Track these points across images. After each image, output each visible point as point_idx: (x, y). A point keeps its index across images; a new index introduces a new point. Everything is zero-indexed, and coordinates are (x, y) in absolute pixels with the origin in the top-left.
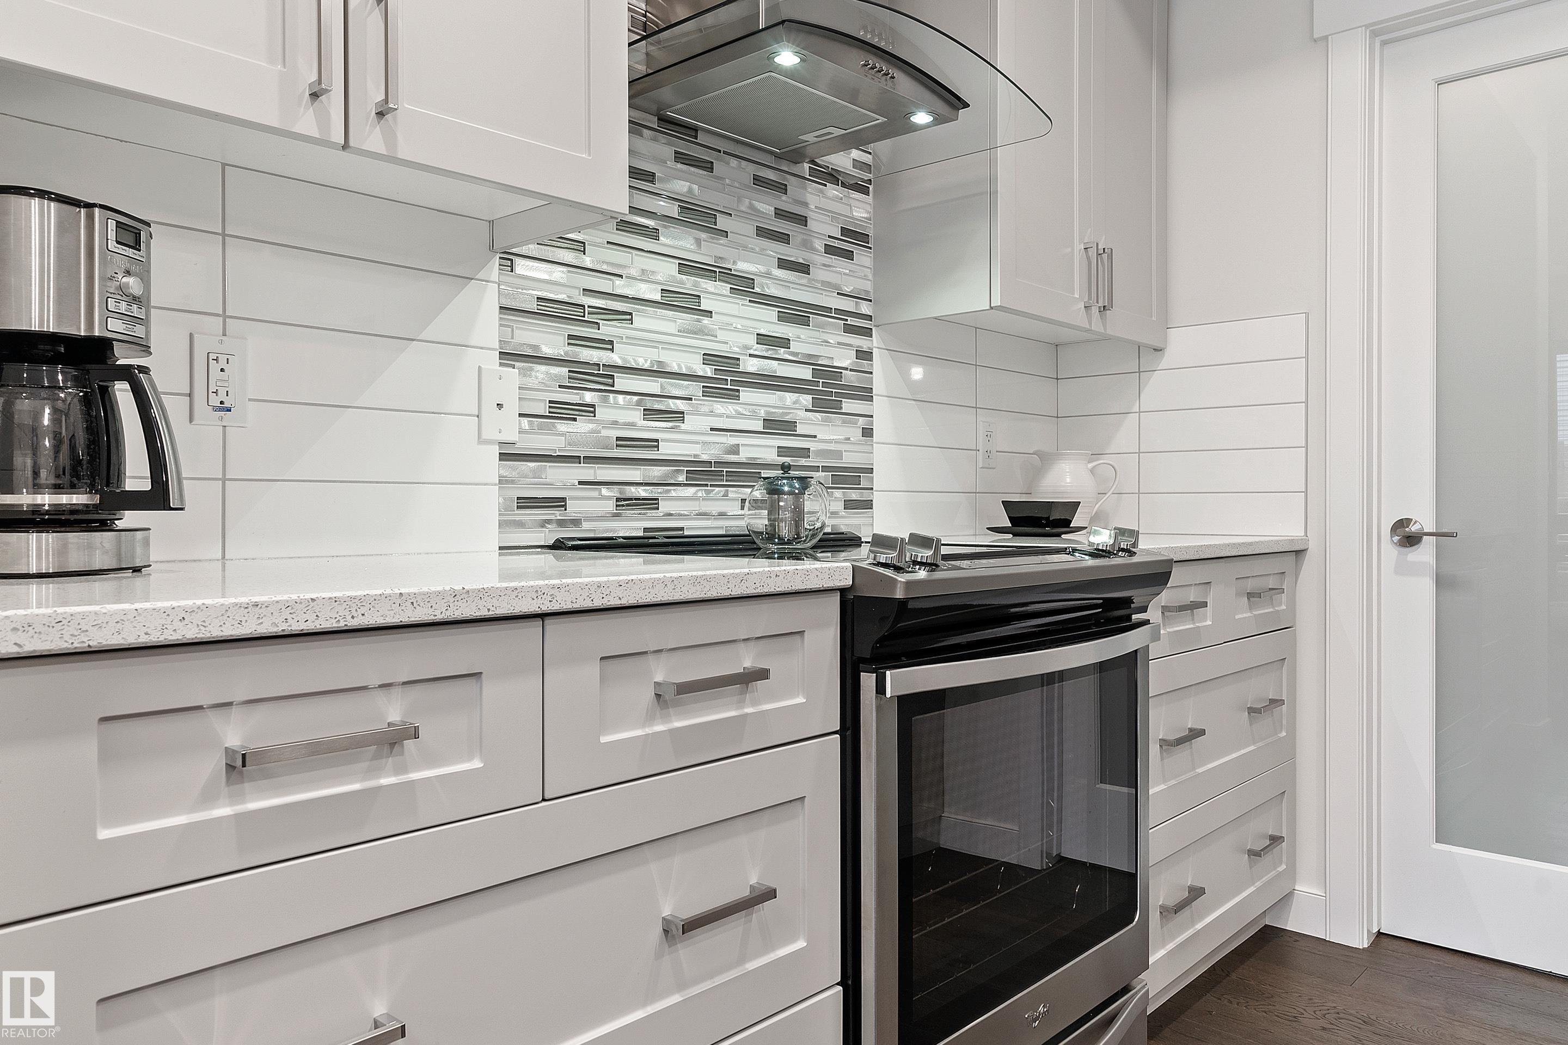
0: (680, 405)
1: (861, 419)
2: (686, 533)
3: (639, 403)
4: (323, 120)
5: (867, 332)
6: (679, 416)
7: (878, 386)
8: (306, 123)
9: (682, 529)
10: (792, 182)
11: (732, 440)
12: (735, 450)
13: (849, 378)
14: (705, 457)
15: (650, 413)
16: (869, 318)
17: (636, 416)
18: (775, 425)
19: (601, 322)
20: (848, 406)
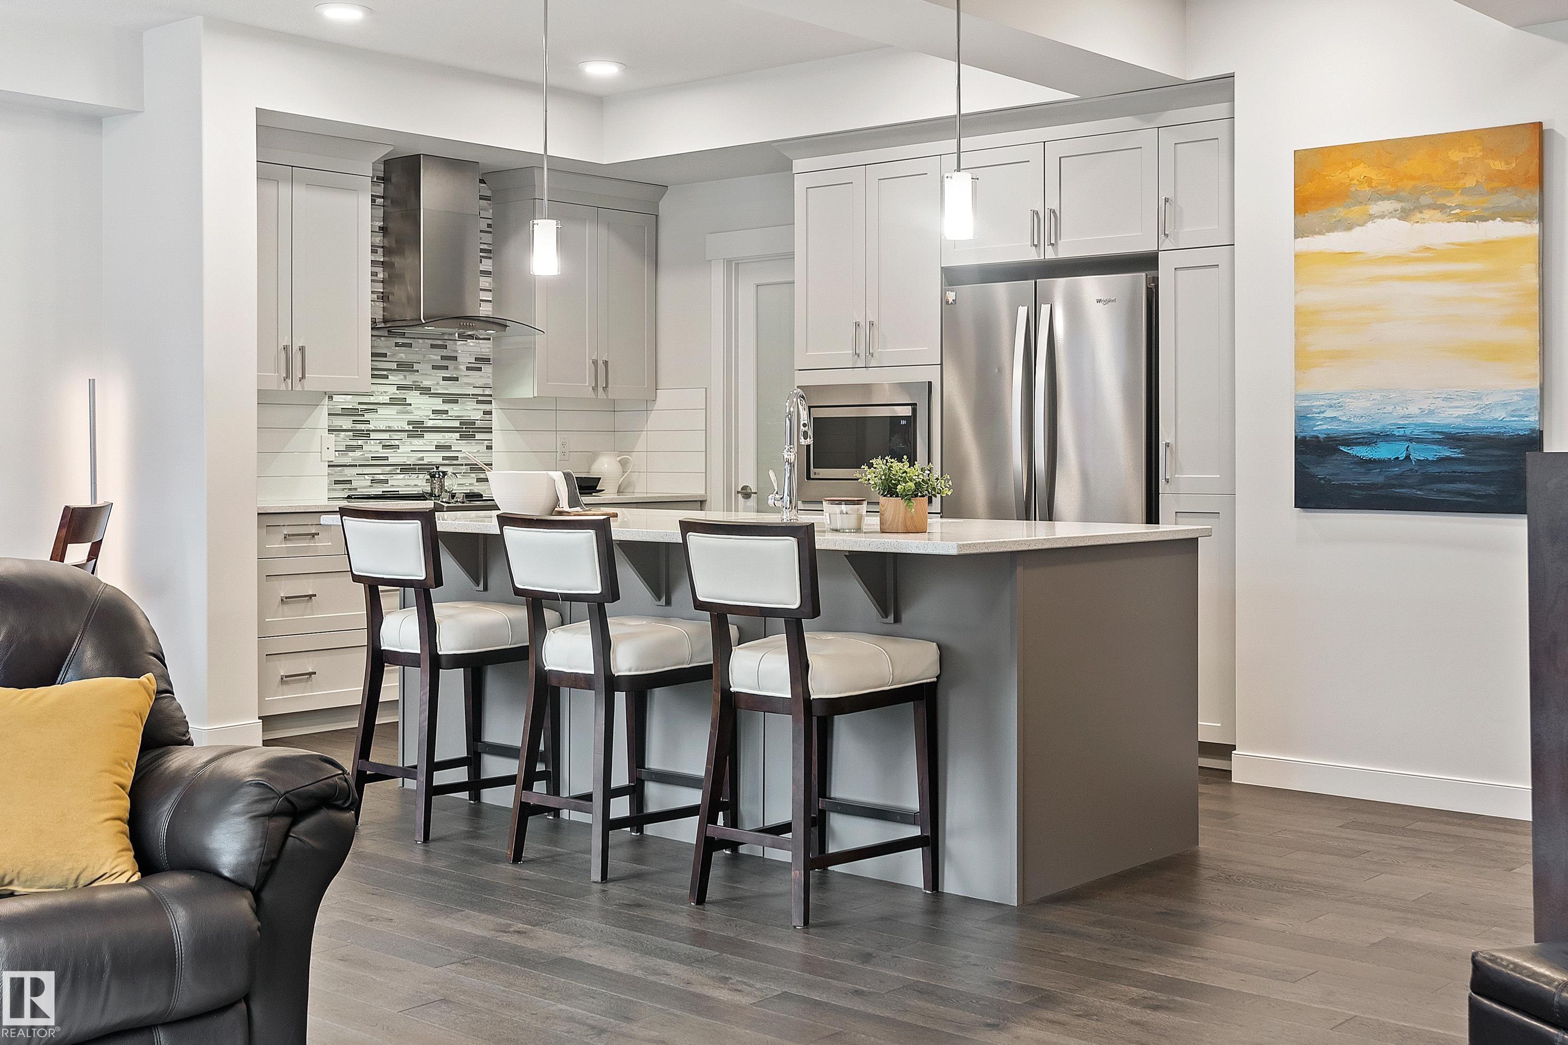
0: (397, 443)
1: (486, 441)
2: (400, 493)
3: (380, 443)
4: (287, 385)
5: (490, 402)
6: (398, 447)
7: (495, 425)
8: (283, 388)
9: (398, 491)
10: (448, 343)
11: (421, 455)
12: (422, 459)
13: (478, 424)
14: (408, 463)
15: (384, 447)
16: (491, 396)
17: (379, 448)
18: (439, 448)
19: (365, 414)
20: (478, 436)
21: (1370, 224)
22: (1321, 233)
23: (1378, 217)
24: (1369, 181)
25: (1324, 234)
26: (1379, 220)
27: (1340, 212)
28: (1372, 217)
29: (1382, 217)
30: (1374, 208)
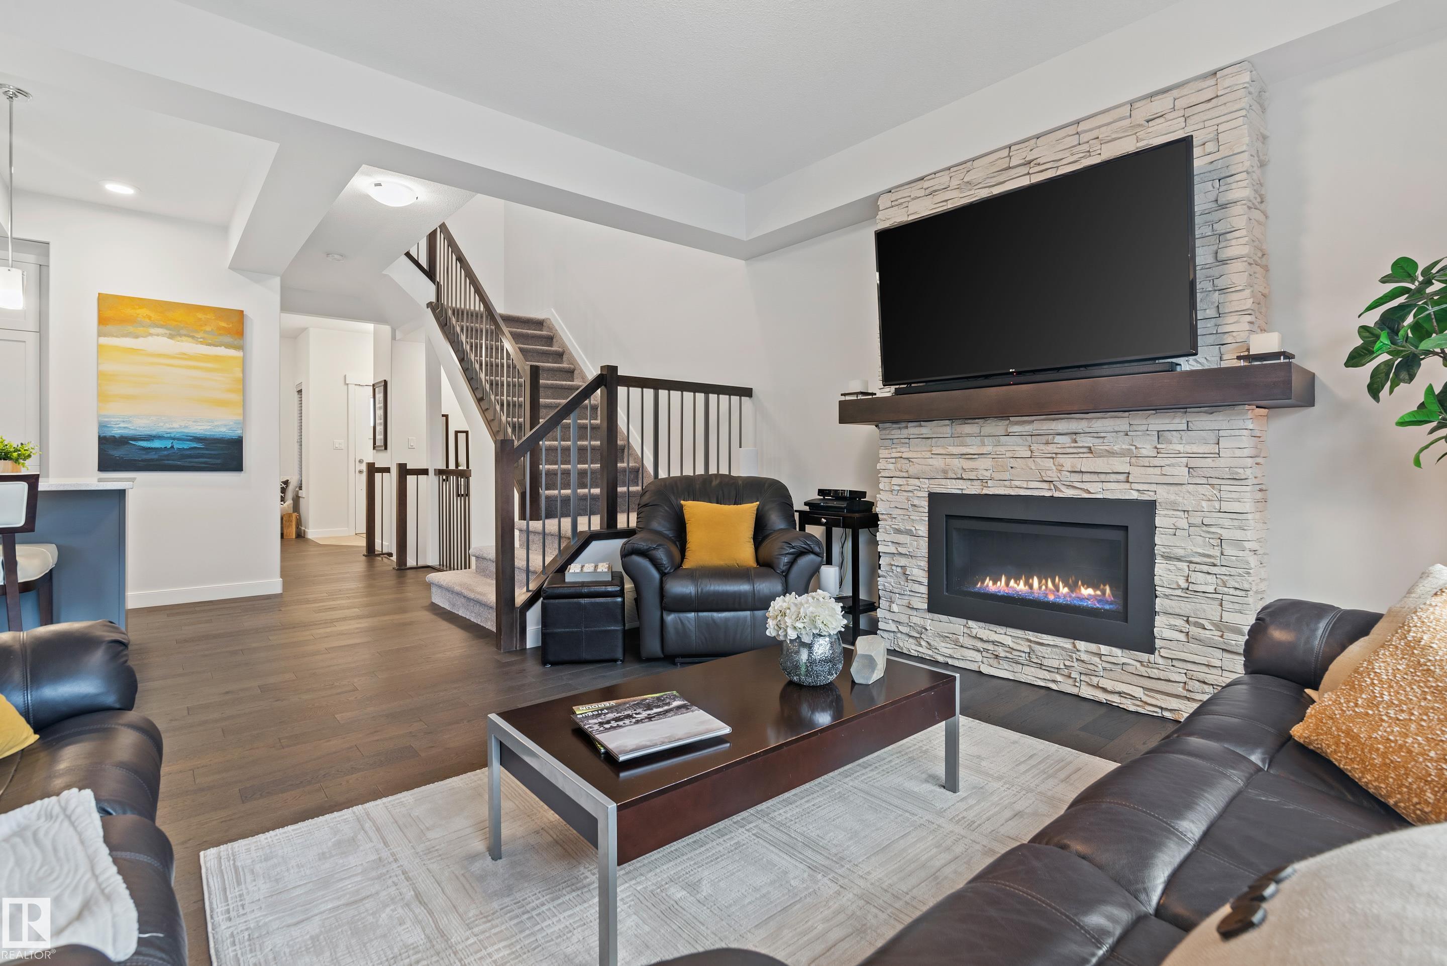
21: (150, 338)
22: (116, 336)
23: (155, 335)
24: (150, 318)
25: (119, 337)
26: (156, 337)
27: (131, 329)
28: (151, 335)
29: (158, 335)
30: (152, 331)
